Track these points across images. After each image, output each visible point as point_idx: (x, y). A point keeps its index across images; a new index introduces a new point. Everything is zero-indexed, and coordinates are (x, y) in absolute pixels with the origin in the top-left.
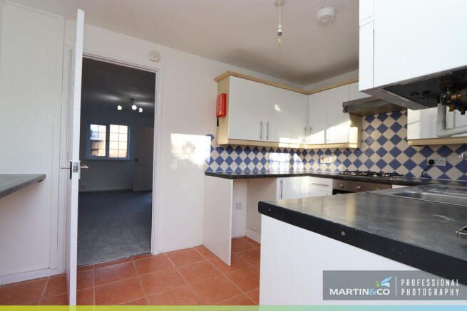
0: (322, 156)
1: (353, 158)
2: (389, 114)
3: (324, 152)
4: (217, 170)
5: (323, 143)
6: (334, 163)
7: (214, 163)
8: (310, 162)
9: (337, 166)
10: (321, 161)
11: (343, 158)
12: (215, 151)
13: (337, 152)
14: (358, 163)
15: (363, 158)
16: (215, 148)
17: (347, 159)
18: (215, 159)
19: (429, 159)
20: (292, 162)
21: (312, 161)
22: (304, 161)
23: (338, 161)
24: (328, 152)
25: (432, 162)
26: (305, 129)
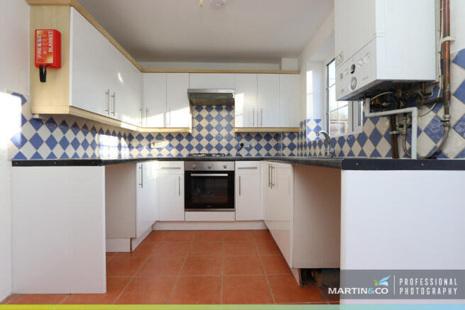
0: (152, 141)
1: (185, 142)
2: (214, 107)
3: (155, 136)
4: (34, 157)
5: (163, 126)
6: (166, 148)
7: (28, 144)
8: (137, 147)
9: (170, 151)
10: (152, 146)
11: (175, 142)
12: (28, 124)
13: (170, 137)
14: (189, 147)
15: (194, 142)
16: (28, 118)
17: (180, 144)
18: (28, 137)
19: (240, 143)
20: (120, 147)
21: (139, 147)
22: (130, 147)
23: (170, 145)
24: (160, 137)
25: (242, 145)
26: (141, 110)
